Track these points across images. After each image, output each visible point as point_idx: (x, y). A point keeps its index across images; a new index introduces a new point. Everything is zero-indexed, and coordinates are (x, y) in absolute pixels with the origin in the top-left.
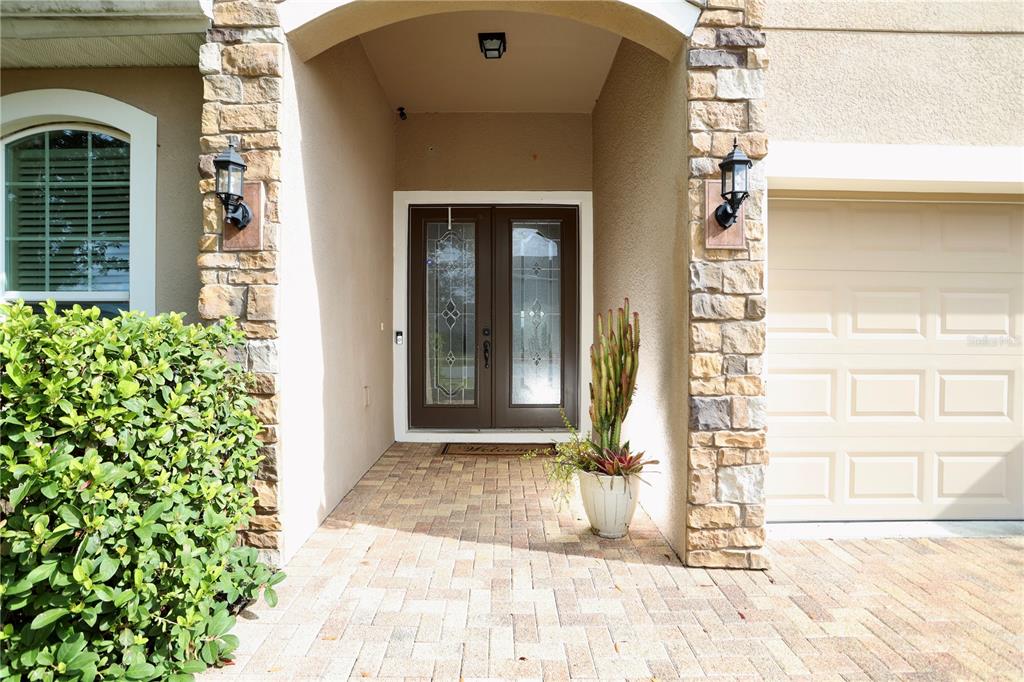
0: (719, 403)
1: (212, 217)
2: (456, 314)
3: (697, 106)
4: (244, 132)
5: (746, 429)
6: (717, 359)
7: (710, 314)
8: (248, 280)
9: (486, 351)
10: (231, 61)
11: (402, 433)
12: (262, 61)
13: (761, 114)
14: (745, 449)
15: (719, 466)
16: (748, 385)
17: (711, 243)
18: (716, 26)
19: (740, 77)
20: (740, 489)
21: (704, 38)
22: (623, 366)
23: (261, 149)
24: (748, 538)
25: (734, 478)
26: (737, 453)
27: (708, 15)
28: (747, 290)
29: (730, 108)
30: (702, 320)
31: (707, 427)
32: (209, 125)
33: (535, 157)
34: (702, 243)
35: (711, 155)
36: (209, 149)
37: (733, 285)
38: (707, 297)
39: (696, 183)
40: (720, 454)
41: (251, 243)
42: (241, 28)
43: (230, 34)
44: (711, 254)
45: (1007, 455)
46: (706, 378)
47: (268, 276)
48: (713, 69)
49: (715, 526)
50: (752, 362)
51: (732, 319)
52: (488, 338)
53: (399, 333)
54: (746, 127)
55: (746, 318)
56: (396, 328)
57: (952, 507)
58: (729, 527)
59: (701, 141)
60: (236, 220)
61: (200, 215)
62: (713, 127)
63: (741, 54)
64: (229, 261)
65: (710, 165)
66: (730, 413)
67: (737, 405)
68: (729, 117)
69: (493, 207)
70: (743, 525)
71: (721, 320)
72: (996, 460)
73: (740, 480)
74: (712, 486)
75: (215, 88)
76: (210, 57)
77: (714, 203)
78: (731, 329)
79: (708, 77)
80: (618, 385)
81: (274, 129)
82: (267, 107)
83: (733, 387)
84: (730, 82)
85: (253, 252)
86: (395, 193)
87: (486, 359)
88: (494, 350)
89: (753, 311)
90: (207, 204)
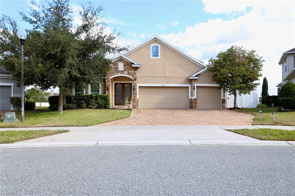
2: (119, 94)
3: (133, 83)
5: (136, 101)
6: (134, 97)
11: (114, 106)
12: (109, 81)
15: (134, 103)
23: (109, 85)
27: (134, 78)
29: (135, 83)
38: (133, 93)
41: (109, 90)
42: (108, 79)
44: (134, 91)
47: (110, 92)
50: (136, 97)
57: (152, 107)
58: (135, 106)
59: (133, 85)
64: (107, 91)
72: (155, 104)
75: (106, 82)
76: (106, 80)
82: (109, 83)
83: (135, 99)
88: (123, 97)
89: (136, 94)
90: (106, 88)
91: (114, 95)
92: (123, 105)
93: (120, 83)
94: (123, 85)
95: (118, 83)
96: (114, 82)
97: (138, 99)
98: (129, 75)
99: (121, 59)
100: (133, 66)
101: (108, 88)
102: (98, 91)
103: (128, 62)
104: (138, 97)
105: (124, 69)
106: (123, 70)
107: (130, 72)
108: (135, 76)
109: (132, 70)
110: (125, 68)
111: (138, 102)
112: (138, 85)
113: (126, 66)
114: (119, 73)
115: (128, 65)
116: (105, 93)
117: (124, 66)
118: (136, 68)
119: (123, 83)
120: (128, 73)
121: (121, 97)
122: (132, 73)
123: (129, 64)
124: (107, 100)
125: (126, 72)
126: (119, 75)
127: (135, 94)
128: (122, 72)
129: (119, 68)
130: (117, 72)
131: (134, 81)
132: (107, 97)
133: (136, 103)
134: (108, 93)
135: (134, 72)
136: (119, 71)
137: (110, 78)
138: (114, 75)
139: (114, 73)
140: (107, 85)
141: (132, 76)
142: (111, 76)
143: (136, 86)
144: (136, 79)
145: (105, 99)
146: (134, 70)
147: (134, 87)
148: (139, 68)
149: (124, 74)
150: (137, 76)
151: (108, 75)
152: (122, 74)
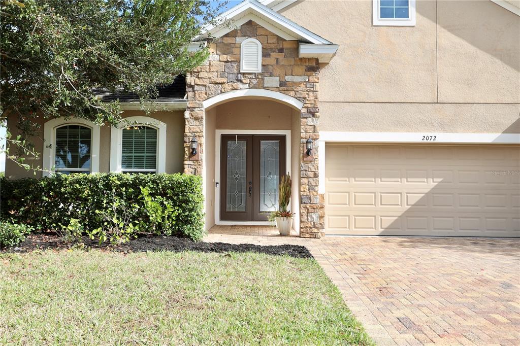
0: (307, 197)
1: (187, 152)
2: (238, 176)
3: (302, 127)
4: (195, 132)
5: (314, 204)
6: (307, 187)
7: (305, 176)
8: (196, 167)
9: (250, 190)
10: (192, 116)
11: (218, 221)
12: (200, 116)
13: (318, 128)
14: (314, 209)
15: (308, 213)
16: (315, 193)
17: (305, 159)
18: (307, 108)
19: (313, 120)
20: (313, 218)
21: (304, 111)
23: (199, 137)
24: (315, 231)
25: (312, 216)
26: (312, 209)
27: (305, 105)
28: (314, 170)
29: (310, 127)
30: (303, 177)
31: (305, 203)
32: (187, 131)
33: (269, 117)
34: (303, 159)
35: (305, 138)
36: (186, 136)
37: (311, 169)
38: (304, 172)
39: (302, 145)
40: (308, 210)
41: (197, 159)
42: (194, 108)
43: (192, 109)
44: (305, 162)
45: (400, 217)
46: (304, 191)
47: (200, 166)
48: (307, 118)
49: (307, 227)
50: (316, 188)
51: (311, 177)
52: (251, 186)
53: (217, 183)
54: (314, 131)
55: (314, 177)
56: (216, 181)
57: (383, 232)
58: (311, 228)
59: (303, 135)
60: (193, 153)
61: (184, 151)
62: (306, 132)
63: (313, 115)
64: (191, 163)
65: (304, 140)
66: (310, 200)
67: (312, 198)
68: (310, 129)
69: (253, 135)
70: (314, 227)
71: (308, 177)
72: (396, 218)
73: (313, 216)
74: (306, 218)
75: (188, 122)
76: (187, 114)
77: (306, 151)
78: (310, 180)
79: (305, 120)
80: (285, 194)
81: (202, 132)
82: (201, 127)
83: (311, 194)
84: (310, 121)
85: (197, 161)
86: (216, 130)
87: (250, 193)
88: (253, 189)
89: (316, 176)
90: (186, 149)
91: (218, 179)
92: (252, 220)
93: (241, 137)
94: (253, 142)
95: (232, 137)
96: (219, 133)
97: (322, 197)
98: (284, 92)
99: (250, 23)
100: (304, 51)
101: (193, 149)
102: (153, 163)
103: (279, 39)
104: (321, 189)
105: (263, 65)
106: (260, 71)
107: (288, 78)
108: (311, 96)
109: (298, 70)
110: (269, 61)
111: (322, 207)
112: (326, 136)
113: (274, 55)
114: (241, 86)
115: (281, 50)
116: (182, 171)
117: (265, 55)
120: (283, 84)
121: (244, 187)
122: (300, 83)
123: (286, 45)
124: (187, 202)
125: (274, 81)
126: (243, 92)
127: (311, 175)
128: (255, 81)
129: (244, 64)
130: (235, 81)
131: (309, 119)
132: (186, 186)
133: (315, 216)
134: (193, 170)
135: (308, 82)
136: (244, 74)
137: (202, 104)
138: (221, 91)
139: (223, 85)
140: (189, 134)
141: (296, 98)
142: (210, 96)
143: (312, 139)
144: (317, 110)
145: (179, 198)
146: (309, 73)
147: (307, 142)
148: (328, 63)
149: (265, 88)
150: (320, 99)
151: (194, 91)
152: (255, 87)
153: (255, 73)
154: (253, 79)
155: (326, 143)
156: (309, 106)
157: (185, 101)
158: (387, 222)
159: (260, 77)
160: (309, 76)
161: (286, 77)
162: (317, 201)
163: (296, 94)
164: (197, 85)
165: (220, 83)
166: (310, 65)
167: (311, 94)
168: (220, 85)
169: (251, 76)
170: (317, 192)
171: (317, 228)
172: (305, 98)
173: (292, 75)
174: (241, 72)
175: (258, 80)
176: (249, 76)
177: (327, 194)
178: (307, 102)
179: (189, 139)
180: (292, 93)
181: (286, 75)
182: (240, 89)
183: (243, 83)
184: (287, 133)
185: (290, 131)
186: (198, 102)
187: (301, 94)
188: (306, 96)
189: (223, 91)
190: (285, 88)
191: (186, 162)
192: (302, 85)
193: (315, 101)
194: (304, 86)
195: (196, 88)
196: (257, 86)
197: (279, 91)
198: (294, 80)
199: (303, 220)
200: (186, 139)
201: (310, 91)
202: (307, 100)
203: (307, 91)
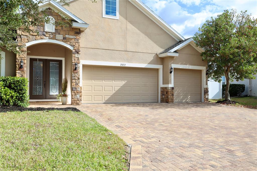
1: (17, 67)
2: (39, 78)
3: (73, 58)
4: (22, 57)
5: (78, 91)
6: (75, 83)
8: (22, 74)
9: (45, 85)
10: (20, 50)
12: (24, 50)
13: (80, 58)
14: (78, 93)
15: (75, 94)
16: (78, 86)
17: (74, 72)
18: (75, 50)
19: (78, 55)
21: (74, 51)
22: (65, 84)
23: (24, 60)
24: (78, 102)
27: (74, 48)
28: (78, 76)
29: (76, 58)
30: (73, 79)
31: (74, 90)
32: (17, 56)
33: (54, 51)
34: (73, 72)
35: (74, 63)
36: (17, 59)
37: (76, 76)
38: (74, 77)
39: (73, 66)
41: (23, 70)
43: (20, 46)
44: (74, 73)
45: (112, 96)
46: (74, 85)
47: (25, 74)
48: (75, 54)
49: (75, 101)
50: (78, 84)
51: (76, 80)
52: (45, 83)
54: (78, 60)
57: (105, 102)
58: (76, 101)
59: (73, 61)
60: (21, 67)
61: (16, 66)
62: (75, 60)
63: (78, 53)
64: (20, 72)
65: (74, 64)
66: (76, 89)
68: (76, 59)
71: (75, 80)
72: (110, 96)
74: (74, 96)
77: (74, 68)
78: (76, 81)
79: (74, 55)
80: (65, 87)
81: (25, 57)
83: (77, 86)
84: (76, 55)
85: (23, 71)
86: (28, 56)
87: (45, 86)
88: (46, 85)
89: (79, 79)
90: (17, 65)
92: (46, 99)
93: (40, 60)
94: (46, 62)
96: (29, 58)
97: (81, 88)
98: (65, 42)
99: (49, 9)
100: (74, 25)
101: (21, 66)
103: (63, 18)
104: (81, 84)
105: (55, 29)
106: (54, 32)
107: (67, 36)
108: (77, 45)
109: (71, 33)
110: (58, 27)
111: (81, 92)
112: (83, 62)
114: (45, 38)
116: (15, 75)
117: (57, 24)
118: (78, 32)
119: (46, 59)
120: (64, 38)
121: (42, 84)
122: (72, 39)
123: (66, 21)
125: (60, 37)
126: (46, 40)
127: (77, 78)
128: (51, 36)
129: (46, 27)
130: (42, 35)
131: (76, 54)
132: (21, 83)
133: (78, 96)
134: (21, 75)
135: (76, 38)
136: (46, 32)
137: (25, 45)
138: (35, 39)
139: (36, 36)
140: (18, 58)
141: (70, 45)
142: (29, 41)
143: (77, 63)
144: (79, 51)
145: (17, 88)
146: (76, 35)
147: (75, 65)
148: (84, 31)
149: (56, 40)
150: (81, 46)
151: (21, 38)
152: (51, 39)
153: (52, 32)
154: (50, 35)
155: (83, 65)
156: (76, 49)
157: (16, 42)
158: (107, 98)
159: (54, 34)
160: (76, 36)
161: (66, 36)
162: (79, 89)
163: (70, 43)
164: (22, 35)
165: (34, 35)
166: (77, 31)
167: (77, 44)
168: (35, 36)
169: (50, 34)
170: (79, 86)
171: (79, 101)
172: (74, 45)
173: (69, 35)
174: (45, 31)
175: (53, 35)
176: (49, 33)
177: (83, 86)
178: (75, 47)
179: (19, 60)
180: (69, 43)
181: (66, 35)
182: (45, 39)
183: (46, 36)
184: (63, 59)
185: (64, 58)
186: (23, 43)
187: (73, 43)
188: (75, 44)
189: (36, 39)
190: (66, 40)
191: (17, 71)
192: (73, 40)
193: (78, 47)
194: (74, 40)
195: (22, 36)
196: (53, 38)
197: (63, 41)
198: (70, 37)
199: (73, 97)
200: (17, 60)
201: (76, 42)
202: (75, 46)
203: (75, 42)
